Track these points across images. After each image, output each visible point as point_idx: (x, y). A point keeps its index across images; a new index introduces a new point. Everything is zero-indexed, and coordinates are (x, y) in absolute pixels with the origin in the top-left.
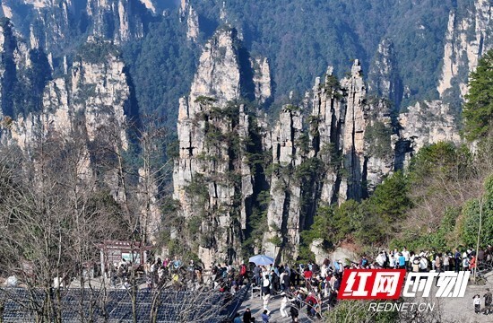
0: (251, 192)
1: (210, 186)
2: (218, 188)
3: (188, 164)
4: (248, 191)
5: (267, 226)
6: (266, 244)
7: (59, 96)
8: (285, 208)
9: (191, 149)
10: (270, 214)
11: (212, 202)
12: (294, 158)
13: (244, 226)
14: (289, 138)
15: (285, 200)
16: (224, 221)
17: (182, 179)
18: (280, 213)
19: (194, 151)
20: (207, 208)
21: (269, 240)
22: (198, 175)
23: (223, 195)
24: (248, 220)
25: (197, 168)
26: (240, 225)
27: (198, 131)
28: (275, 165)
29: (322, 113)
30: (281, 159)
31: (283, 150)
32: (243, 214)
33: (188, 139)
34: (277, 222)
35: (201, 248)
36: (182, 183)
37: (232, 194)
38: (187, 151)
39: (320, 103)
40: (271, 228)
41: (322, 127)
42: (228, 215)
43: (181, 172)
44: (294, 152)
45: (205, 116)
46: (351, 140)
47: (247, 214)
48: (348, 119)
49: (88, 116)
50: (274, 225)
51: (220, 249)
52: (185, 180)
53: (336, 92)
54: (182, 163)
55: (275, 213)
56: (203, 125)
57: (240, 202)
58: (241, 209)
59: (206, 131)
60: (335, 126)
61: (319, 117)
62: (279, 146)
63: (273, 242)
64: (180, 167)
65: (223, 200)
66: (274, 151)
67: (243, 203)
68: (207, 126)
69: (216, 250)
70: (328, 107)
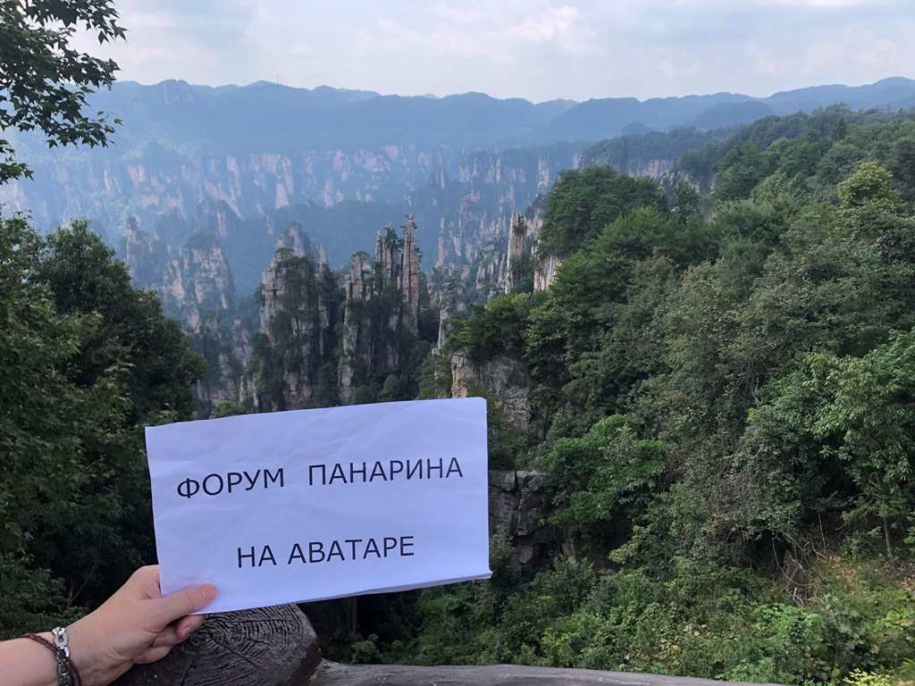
0: (328, 324)
1: (294, 323)
2: (299, 322)
3: (273, 303)
4: (325, 324)
5: (343, 351)
6: (343, 367)
7: (175, 272)
8: (358, 336)
9: (275, 291)
10: (345, 340)
11: (294, 334)
12: (364, 294)
13: (322, 353)
14: (360, 278)
15: (358, 329)
16: (305, 348)
17: (267, 316)
18: (354, 340)
19: (278, 293)
20: (290, 339)
21: (345, 363)
22: (281, 312)
23: (304, 328)
24: (324, 349)
25: (281, 307)
26: (319, 353)
27: (280, 276)
28: (349, 300)
29: (384, 260)
30: (354, 296)
31: (355, 288)
32: (321, 343)
33: (272, 283)
34: (352, 348)
35: (286, 372)
36: (268, 319)
37: (312, 327)
38: (272, 293)
39: (382, 252)
40: (346, 353)
41: (384, 271)
42: (309, 344)
43: (267, 310)
44: (364, 289)
45: (286, 264)
46: (408, 281)
47: (325, 343)
48: (404, 263)
49: (196, 285)
50: (349, 350)
51: (302, 372)
52: (271, 317)
53: (394, 242)
54: (267, 303)
55: (349, 341)
56: (284, 271)
57: (318, 334)
58: (319, 339)
59: (287, 276)
60: (394, 270)
61: (381, 262)
62: (351, 285)
63: (349, 365)
64: (266, 307)
65: (304, 332)
66: (348, 290)
67: (321, 334)
68: (288, 272)
69: (299, 373)
70: (389, 254)
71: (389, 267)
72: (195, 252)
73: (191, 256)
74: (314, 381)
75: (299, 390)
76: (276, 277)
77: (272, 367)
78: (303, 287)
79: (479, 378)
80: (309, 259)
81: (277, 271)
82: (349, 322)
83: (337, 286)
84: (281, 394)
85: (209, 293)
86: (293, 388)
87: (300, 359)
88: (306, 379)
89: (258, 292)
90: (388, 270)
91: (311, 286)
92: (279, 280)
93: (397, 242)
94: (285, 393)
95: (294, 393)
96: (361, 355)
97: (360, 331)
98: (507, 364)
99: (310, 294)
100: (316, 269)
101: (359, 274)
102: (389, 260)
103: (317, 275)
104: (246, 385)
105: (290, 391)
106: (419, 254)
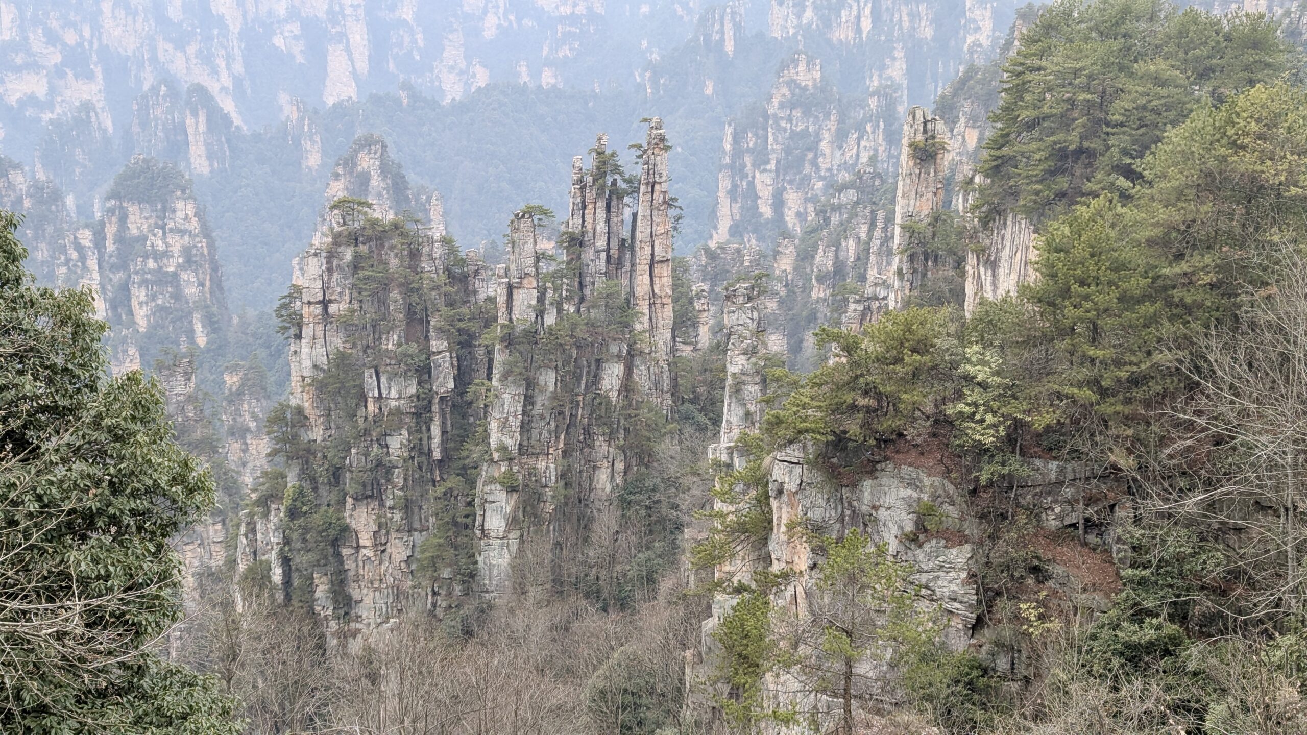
0: (451, 385)
1: (370, 381)
2: (383, 379)
3: (320, 334)
4: (444, 383)
5: (488, 452)
6: (487, 489)
7: (83, 258)
8: (524, 413)
9: (325, 304)
10: (494, 425)
11: (372, 407)
12: (540, 314)
13: (437, 454)
14: (532, 271)
15: (526, 396)
16: (397, 444)
17: (307, 363)
18: (515, 423)
19: (333, 308)
20: (360, 421)
21: (492, 480)
22: (340, 355)
23: (394, 393)
25: (338, 342)
26: (430, 454)
27: (338, 266)
28: (503, 326)
29: (589, 227)
30: (516, 317)
31: (520, 297)
32: (436, 430)
33: (319, 284)
34: (509, 442)
35: (349, 501)
36: (307, 373)
37: (412, 390)
38: (318, 309)
39: (584, 207)
40: (496, 456)
41: (588, 255)
42: (405, 432)
43: (305, 350)
44: (541, 299)
45: (354, 239)
46: (646, 277)
47: (444, 433)
48: (639, 236)
49: (134, 291)
50: (503, 448)
51: (389, 503)
52: (315, 367)
53: (614, 183)
54: (307, 331)
55: (504, 425)
56: (348, 254)
57: (428, 408)
58: (431, 419)
59: (356, 266)
60: (614, 252)
61: (583, 234)
62: (510, 289)
63: (502, 484)
64: (303, 341)
65: (393, 404)
66: (502, 300)
67: (435, 408)
68: (357, 257)
69: (382, 505)
70: (601, 214)
71: (601, 243)
72: (133, 209)
73: (123, 220)
74: (416, 525)
75: (380, 547)
76: (330, 270)
77: (315, 489)
78: (395, 294)
79: (841, 519)
80: (411, 227)
81: (331, 255)
82: (504, 377)
83: (475, 292)
84: (338, 555)
85: (161, 309)
86: (365, 539)
87: (383, 468)
88: (397, 517)
89: (285, 306)
90: (598, 252)
91: (412, 290)
92: (336, 275)
93: (621, 185)
94: (345, 552)
95: (369, 553)
96: (531, 461)
97: (529, 400)
98: (912, 484)
99: (410, 312)
100: (426, 250)
101: (531, 261)
102: (601, 227)
103: (426, 266)
104: (254, 531)
105: (358, 548)
106: (673, 212)
